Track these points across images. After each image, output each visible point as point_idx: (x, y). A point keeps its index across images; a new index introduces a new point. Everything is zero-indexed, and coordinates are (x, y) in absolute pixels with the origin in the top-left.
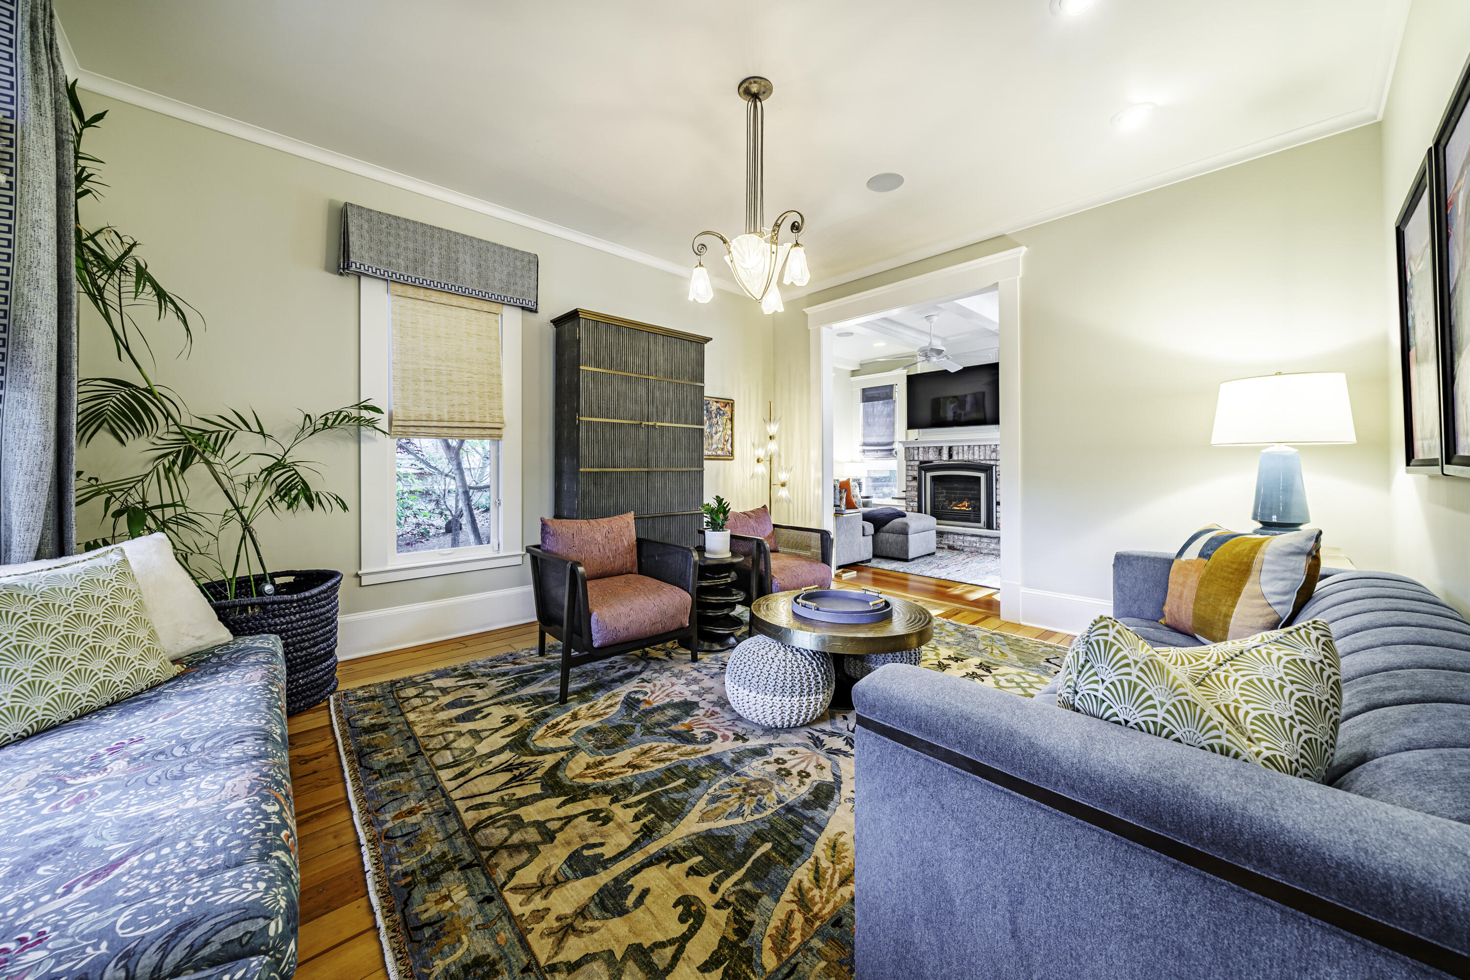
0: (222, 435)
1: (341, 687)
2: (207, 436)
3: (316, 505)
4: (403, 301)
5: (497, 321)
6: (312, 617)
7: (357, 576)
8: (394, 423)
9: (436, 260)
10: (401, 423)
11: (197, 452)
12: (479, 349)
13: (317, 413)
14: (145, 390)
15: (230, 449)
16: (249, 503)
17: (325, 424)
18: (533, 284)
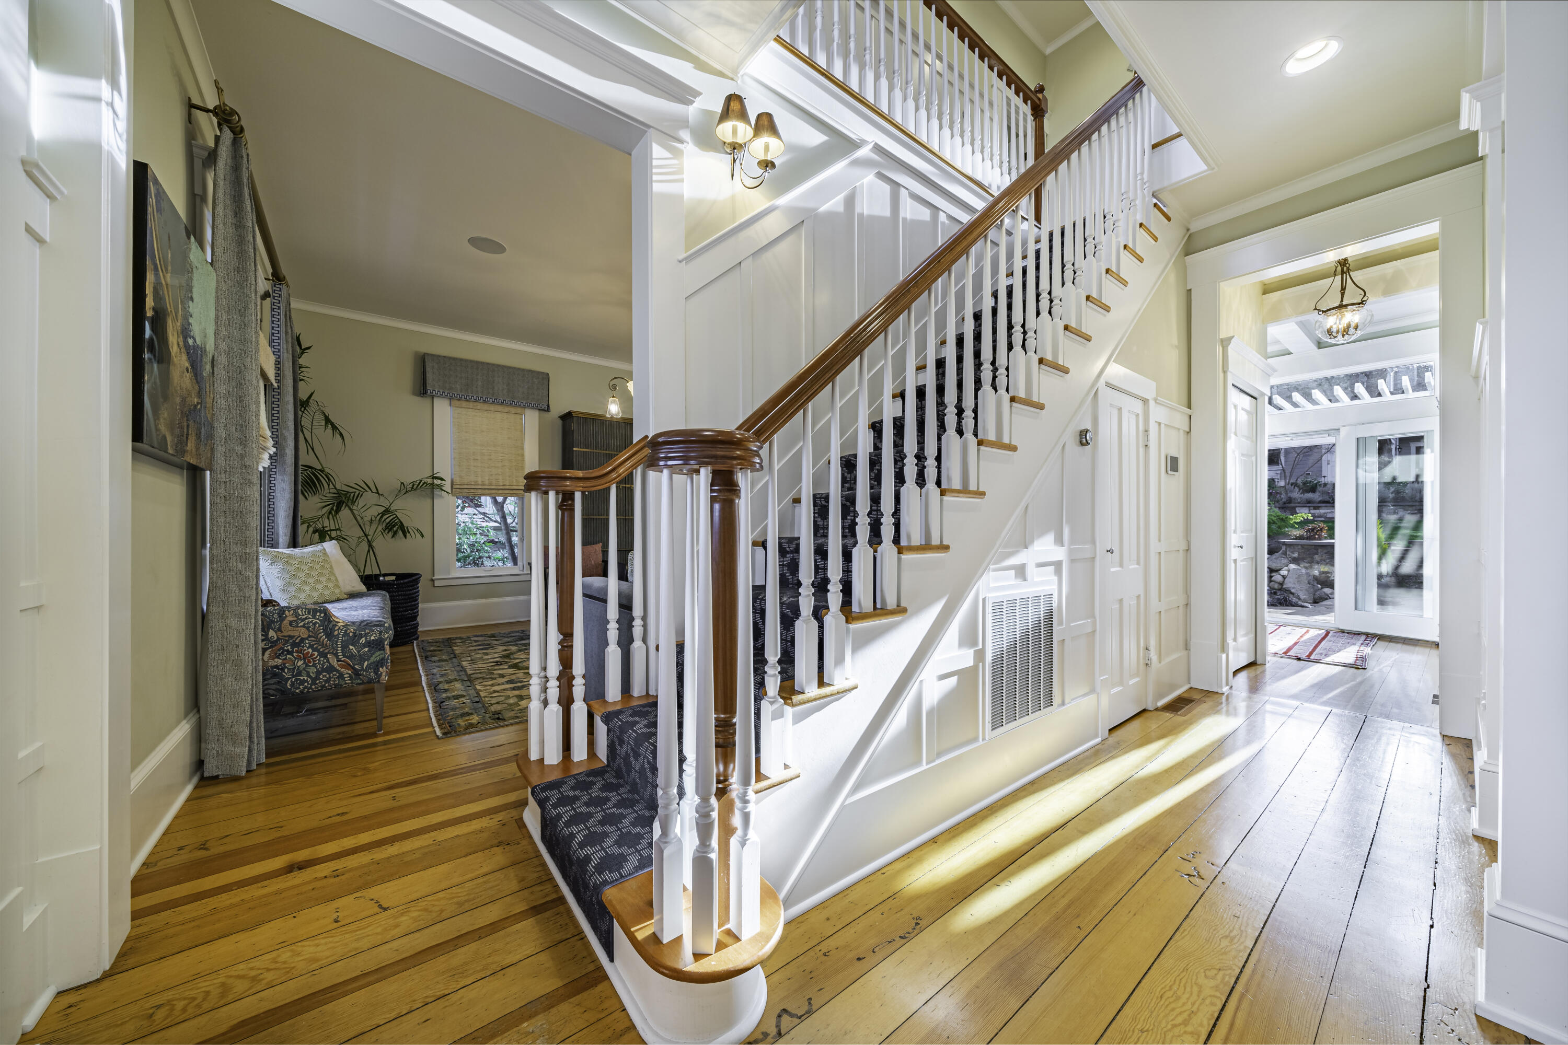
0: (356, 494)
1: (420, 639)
2: (348, 494)
3: (408, 534)
4: (459, 410)
5: (522, 419)
6: (405, 595)
7: (433, 580)
8: (454, 487)
9: (480, 383)
10: (458, 487)
11: (344, 502)
12: (509, 438)
13: (408, 480)
14: (320, 470)
15: (361, 502)
16: (371, 533)
17: (412, 488)
18: (545, 393)
